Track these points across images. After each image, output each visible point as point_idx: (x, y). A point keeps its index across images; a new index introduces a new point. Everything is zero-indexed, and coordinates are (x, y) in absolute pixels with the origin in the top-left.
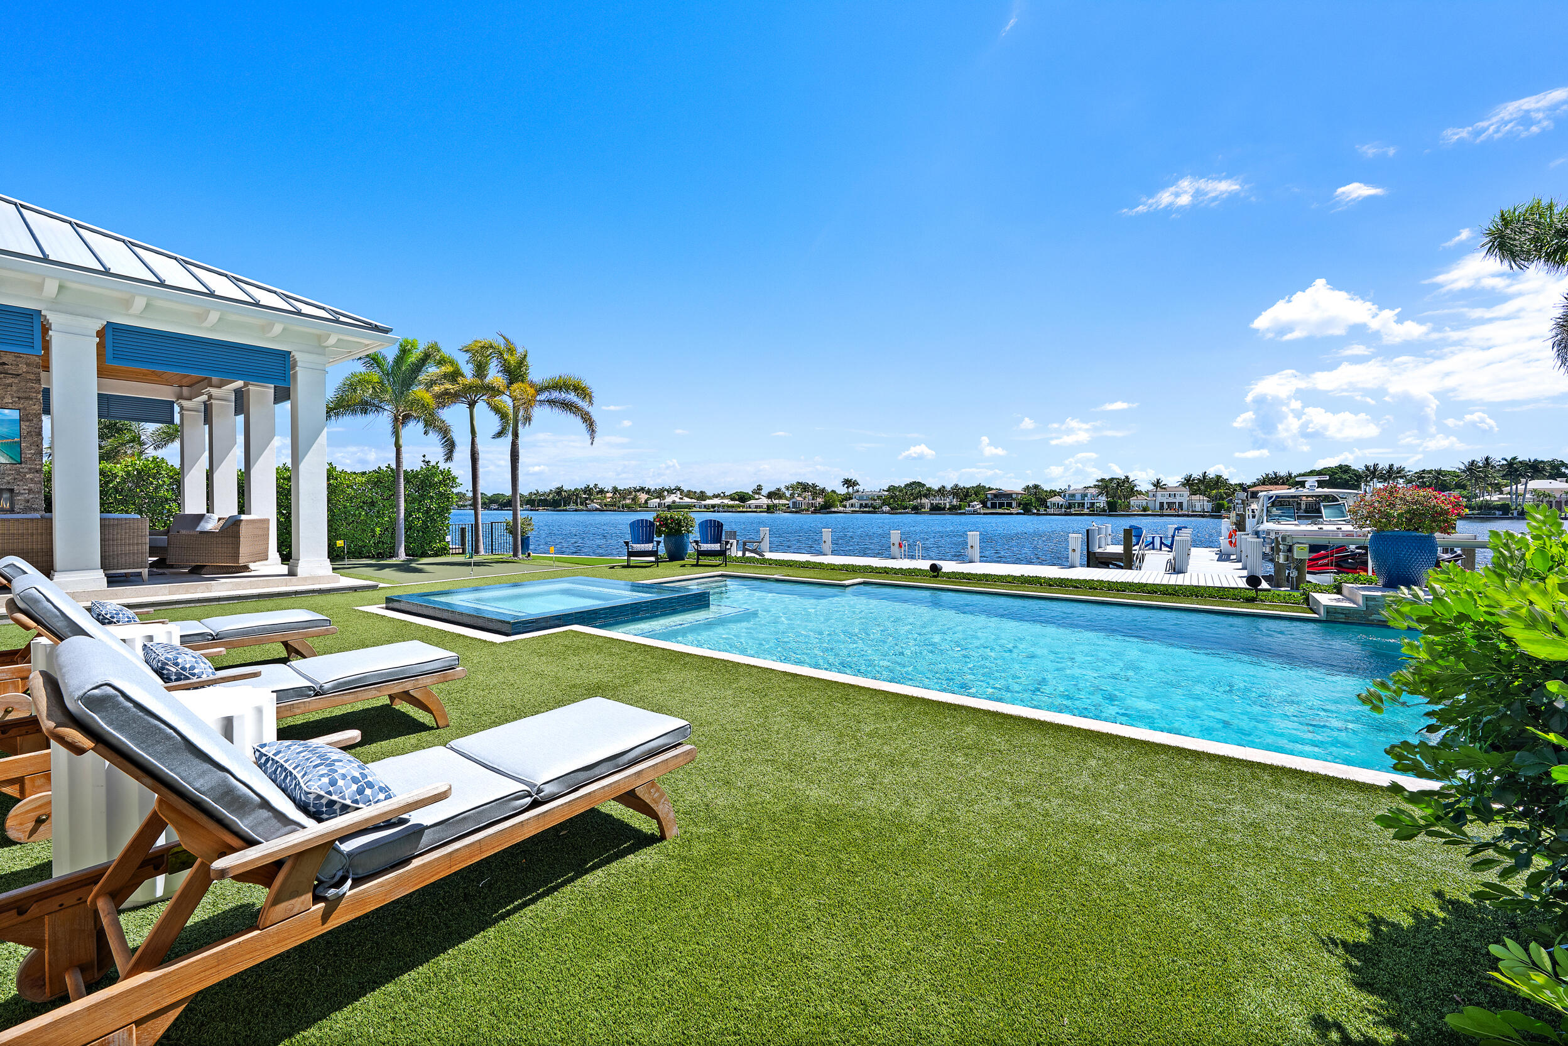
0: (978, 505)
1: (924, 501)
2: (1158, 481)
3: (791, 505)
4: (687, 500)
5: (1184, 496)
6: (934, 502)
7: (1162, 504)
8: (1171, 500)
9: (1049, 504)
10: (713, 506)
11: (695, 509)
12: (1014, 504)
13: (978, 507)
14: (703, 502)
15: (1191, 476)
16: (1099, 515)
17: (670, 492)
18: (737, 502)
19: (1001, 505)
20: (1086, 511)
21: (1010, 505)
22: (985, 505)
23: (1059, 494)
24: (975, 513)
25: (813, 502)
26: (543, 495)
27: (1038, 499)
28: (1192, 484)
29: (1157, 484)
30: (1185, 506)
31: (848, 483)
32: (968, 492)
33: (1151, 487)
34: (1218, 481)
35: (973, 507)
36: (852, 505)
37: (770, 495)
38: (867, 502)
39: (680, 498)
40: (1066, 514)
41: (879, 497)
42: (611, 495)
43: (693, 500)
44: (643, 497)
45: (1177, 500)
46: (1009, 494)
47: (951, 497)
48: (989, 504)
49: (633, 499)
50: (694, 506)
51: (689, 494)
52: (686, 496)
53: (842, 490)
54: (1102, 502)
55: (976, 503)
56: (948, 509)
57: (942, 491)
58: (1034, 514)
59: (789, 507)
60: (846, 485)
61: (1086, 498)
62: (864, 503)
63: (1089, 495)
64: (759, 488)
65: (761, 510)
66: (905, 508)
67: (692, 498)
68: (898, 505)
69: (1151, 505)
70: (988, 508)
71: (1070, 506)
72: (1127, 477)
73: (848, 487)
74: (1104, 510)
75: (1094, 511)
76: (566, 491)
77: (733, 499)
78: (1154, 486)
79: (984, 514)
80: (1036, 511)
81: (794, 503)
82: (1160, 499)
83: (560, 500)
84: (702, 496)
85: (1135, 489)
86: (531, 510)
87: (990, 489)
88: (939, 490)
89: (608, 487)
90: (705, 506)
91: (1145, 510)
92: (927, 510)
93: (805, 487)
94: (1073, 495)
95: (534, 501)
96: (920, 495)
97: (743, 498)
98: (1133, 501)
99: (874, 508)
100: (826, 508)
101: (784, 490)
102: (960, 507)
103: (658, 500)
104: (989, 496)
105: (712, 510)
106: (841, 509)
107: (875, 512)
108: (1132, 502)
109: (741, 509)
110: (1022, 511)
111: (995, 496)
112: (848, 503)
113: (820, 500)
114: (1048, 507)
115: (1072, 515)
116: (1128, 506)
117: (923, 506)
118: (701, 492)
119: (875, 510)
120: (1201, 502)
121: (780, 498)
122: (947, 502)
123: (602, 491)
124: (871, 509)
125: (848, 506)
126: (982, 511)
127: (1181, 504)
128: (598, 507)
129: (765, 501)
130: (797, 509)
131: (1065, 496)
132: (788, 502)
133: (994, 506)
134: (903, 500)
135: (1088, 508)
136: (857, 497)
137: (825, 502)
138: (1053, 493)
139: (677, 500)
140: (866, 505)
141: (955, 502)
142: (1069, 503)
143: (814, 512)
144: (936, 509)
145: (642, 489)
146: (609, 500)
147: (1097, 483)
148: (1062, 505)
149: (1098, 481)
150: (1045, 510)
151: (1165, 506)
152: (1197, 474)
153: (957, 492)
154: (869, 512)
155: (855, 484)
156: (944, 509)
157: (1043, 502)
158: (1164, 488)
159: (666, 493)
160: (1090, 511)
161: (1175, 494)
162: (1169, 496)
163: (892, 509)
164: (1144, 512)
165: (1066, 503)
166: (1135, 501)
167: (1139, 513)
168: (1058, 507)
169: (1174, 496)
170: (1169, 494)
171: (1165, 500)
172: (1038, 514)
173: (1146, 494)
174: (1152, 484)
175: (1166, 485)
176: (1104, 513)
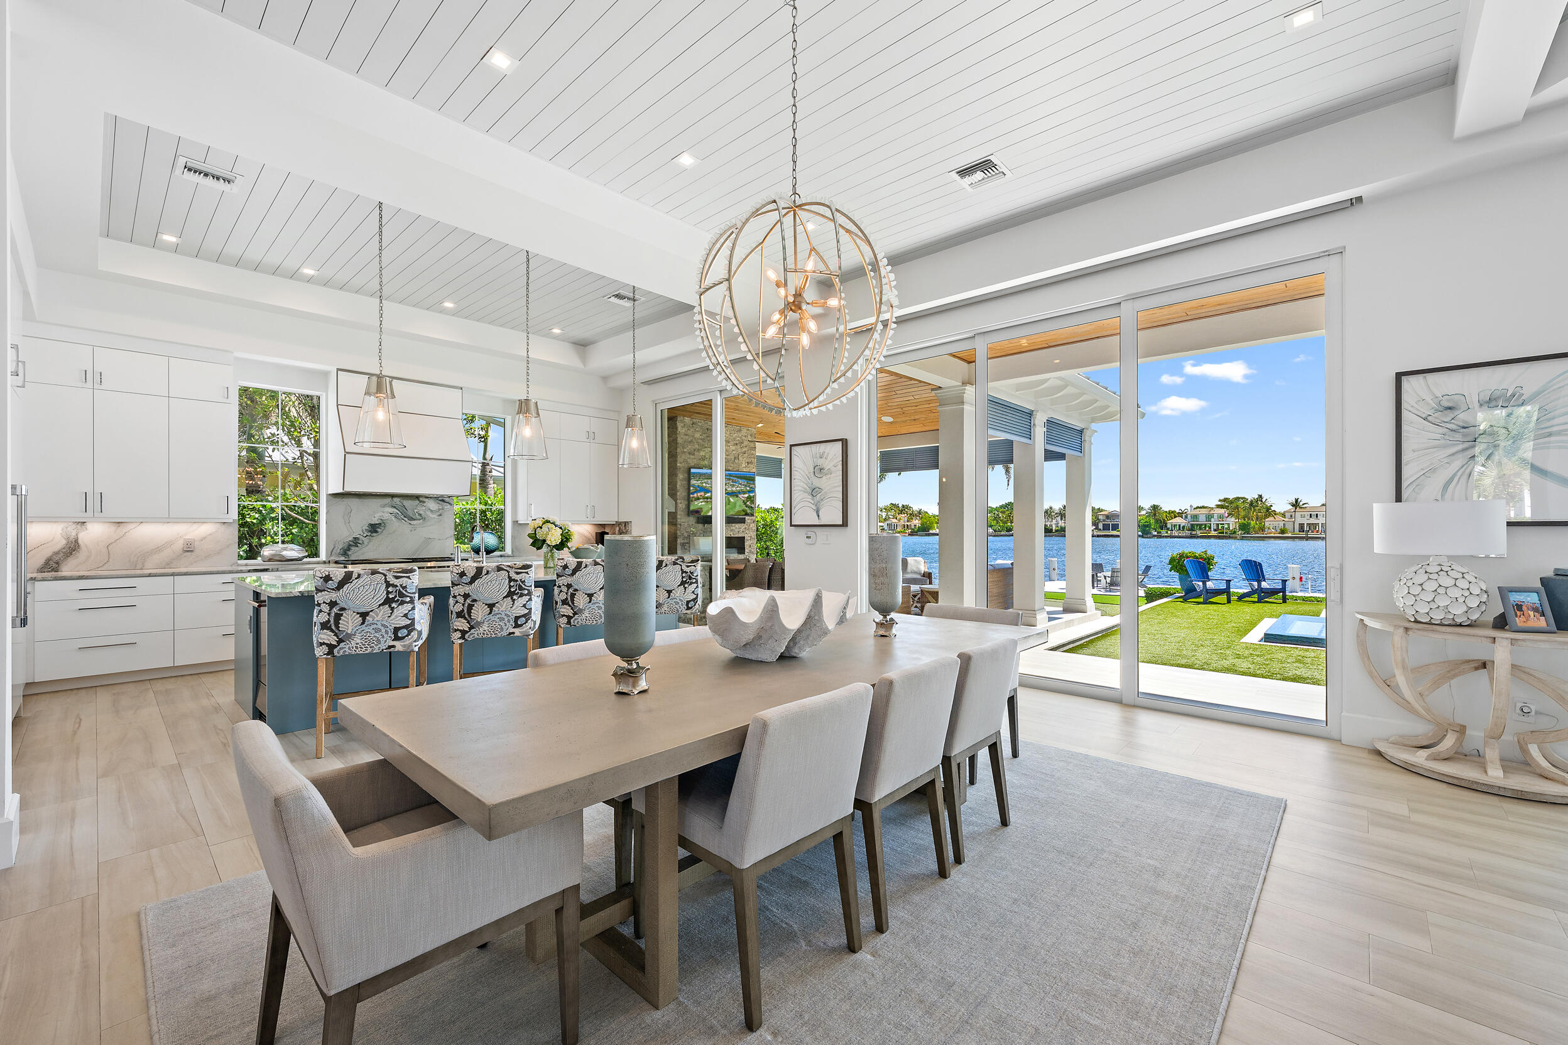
2: (1297, 500)
7: (1301, 526)
8: (1313, 521)
9: (1169, 526)
16: (1230, 537)
20: (1213, 533)
22: (1095, 526)
23: (1180, 514)
25: (909, 524)
27: (1157, 521)
29: (1296, 504)
33: (1292, 507)
40: (1192, 537)
48: (1101, 526)
54: (1232, 523)
58: (1155, 536)
61: (1213, 520)
63: (1214, 516)
69: (1289, 526)
70: (1100, 530)
71: (1192, 528)
72: (1260, 496)
74: (1234, 533)
75: (1223, 533)
78: (1293, 505)
80: (1156, 533)
82: (1299, 520)
85: (1271, 509)
87: (1102, 510)
91: (1283, 532)
93: (904, 509)
94: (1195, 517)
98: (1269, 522)
104: (1100, 517)
108: (1267, 524)
110: (1139, 533)
111: (1107, 517)
113: (916, 522)
114: (1168, 529)
115: (1198, 537)
116: (1262, 529)
122: (1054, 523)
131: (1186, 517)
133: (1106, 527)
135: (1215, 530)
137: (922, 524)
138: (1173, 514)
142: (1192, 525)
143: (912, 535)
144: (1047, 531)
147: (1219, 503)
148: (1184, 527)
149: (1222, 501)
150: (1167, 533)
151: (1306, 528)
153: (1064, 513)
156: (1051, 531)
157: (1163, 525)
158: (1304, 508)
160: (1220, 533)
161: (1317, 514)
162: (1311, 517)
163: (995, 531)
164: (1282, 535)
165: (1189, 525)
166: (1271, 523)
167: (1276, 535)
168: (1179, 529)
169: (1317, 516)
170: (1311, 515)
171: (1305, 521)
172: (1160, 537)
173: (1284, 515)
174: (1290, 504)
175: (1306, 505)
176: (1234, 536)
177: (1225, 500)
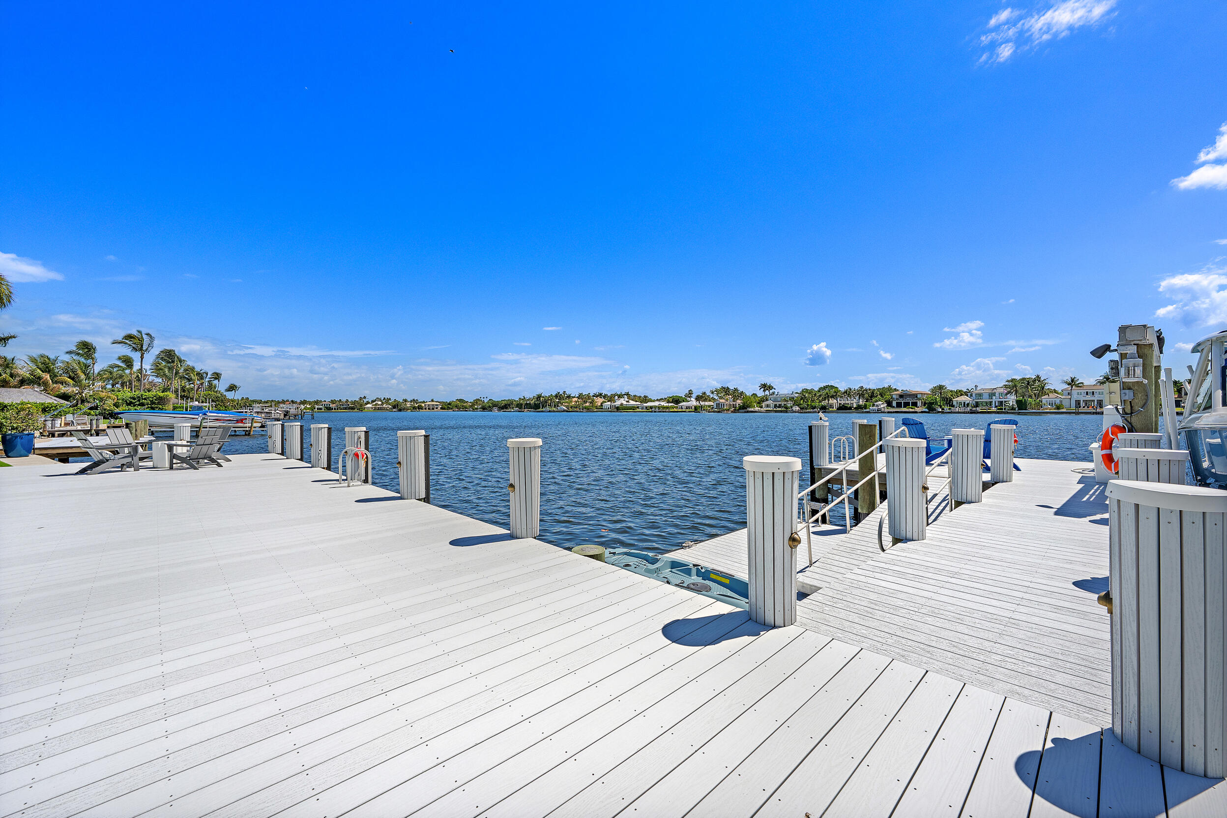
0: (882, 405)
1: (832, 401)
2: (1072, 380)
3: (715, 406)
4: (632, 403)
6: (842, 402)
7: (1078, 403)
8: (1089, 398)
9: (955, 403)
10: (651, 407)
11: (638, 410)
12: (919, 403)
13: (882, 406)
14: (645, 405)
16: (1008, 413)
17: (620, 396)
18: (672, 404)
19: (906, 405)
20: (994, 409)
21: (915, 404)
22: (889, 404)
23: (966, 393)
24: (879, 411)
25: (734, 403)
26: (528, 400)
27: (943, 399)
29: (1072, 382)
31: (765, 387)
32: (873, 393)
35: (877, 406)
36: (768, 406)
37: (698, 398)
38: (780, 403)
39: (627, 402)
40: (972, 412)
41: (792, 399)
42: (576, 399)
43: (637, 403)
44: (599, 401)
45: (1096, 398)
46: (914, 395)
47: (857, 397)
48: (894, 404)
49: (591, 403)
50: (638, 407)
51: (635, 398)
52: (632, 400)
53: (761, 393)
54: (1012, 400)
55: (880, 403)
56: (855, 408)
57: (848, 393)
58: (939, 412)
59: (713, 408)
60: (763, 389)
61: (994, 397)
62: (778, 404)
63: (997, 395)
64: (690, 393)
65: (691, 410)
66: (814, 408)
67: (636, 401)
68: (808, 405)
69: (1066, 403)
70: (894, 407)
71: (977, 405)
72: (1038, 377)
73: (764, 391)
74: (1013, 409)
75: (1002, 409)
76: (543, 397)
77: (669, 402)
78: (1069, 384)
79: (889, 412)
80: (940, 410)
81: (718, 405)
82: (1075, 397)
83: (540, 404)
84: (645, 399)
85: (1046, 387)
86: (519, 411)
87: (896, 390)
88: (846, 392)
89: (574, 393)
90: (646, 407)
92: (835, 409)
93: (726, 390)
94: (980, 395)
95: (522, 404)
96: (828, 397)
97: (676, 401)
98: (1045, 399)
99: (786, 408)
100: (744, 408)
101: (708, 393)
102: (865, 407)
103: (609, 403)
104: (894, 396)
105: (651, 410)
106: (757, 409)
107: (786, 412)
108: (1044, 401)
109: (675, 410)
110: (927, 410)
111: (901, 396)
112: (763, 404)
113: (739, 402)
114: (953, 406)
115: (978, 413)
116: (1039, 405)
117: (831, 406)
118: (645, 396)
119: (786, 410)
121: (705, 400)
122: (854, 402)
123: (569, 397)
124: (783, 409)
125: (764, 406)
126: (886, 410)
127: (1100, 402)
128: (565, 408)
129: (693, 402)
130: (720, 409)
131: (971, 395)
132: (713, 404)
133: (899, 405)
134: (813, 401)
135: (996, 407)
136: (772, 399)
137: (744, 404)
138: (960, 393)
139: (625, 403)
140: (780, 406)
141: (861, 402)
142: (977, 403)
143: (734, 412)
144: (843, 408)
145: (600, 395)
146: (573, 403)
147: (1007, 383)
148: (968, 404)
149: (1008, 381)
150: (950, 409)
151: (1083, 405)
153: (861, 393)
154: (781, 412)
155: (770, 388)
156: (850, 408)
157: (949, 402)
158: (1081, 386)
159: (616, 397)
160: (998, 409)
161: (1093, 392)
162: (1087, 394)
163: (802, 409)
164: (1058, 410)
165: (974, 403)
166: (1047, 400)
167: (1051, 411)
168: (964, 405)
169: (1092, 394)
170: (1087, 392)
171: (1082, 398)
172: (942, 412)
173: (1059, 392)
174: (1066, 383)
175: (1082, 383)
176: (1013, 411)
177: (1012, 380)
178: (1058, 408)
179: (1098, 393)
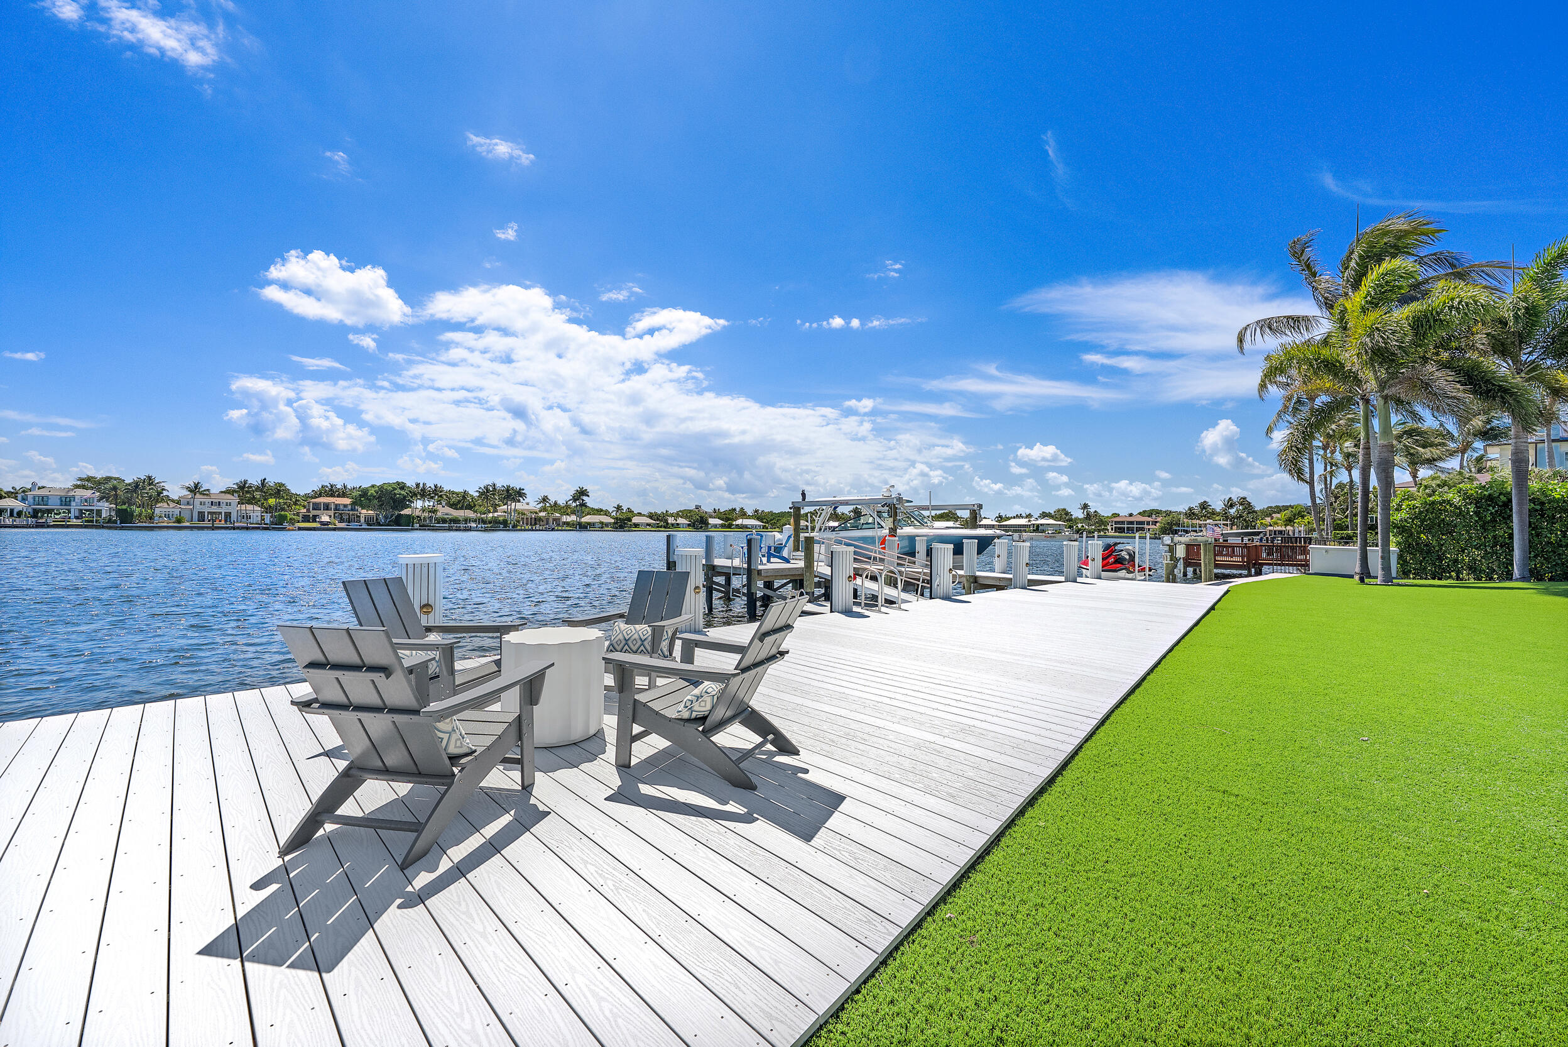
5: (235, 507)
7: (201, 514)
8: (214, 509)
15: (246, 482)
16: (103, 527)
20: (75, 522)
23: (13, 494)
28: (244, 492)
29: (195, 489)
30: (234, 517)
33: (186, 493)
34: (279, 491)
40: (35, 526)
45: (224, 509)
54: (106, 508)
61: (73, 504)
63: (74, 499)
69: (186, 515)
71: (35, 514)
72: (149, 477)
74: (111, 521)
75: (92, 521)
78: (191, 491)
82: (198, 508)
85: (165, 493)
94: (43, 498)
98: (160, 509)
108: (157, 511)
115: (44, 526)
116: (151, 517)
120: (255, 511)
127: (228, 515)
131: (25, 498)
135: (77, 518)
142: (34, 510)
147: (83, 483)
148: (19, 513)
149: (81, 479)
151: (206, 516)
152: (254, 481)
158: (206, 493)
160: (85, 522)
161: (220, 502)
162: (212, 505)
164: (178, 524)
165: (30, 510)
166: (165, 510)
167: (169, 524)
168: (12, 515)
169: (219, 505)
170: (212, 502)
171: (206, 509)
173: (178, 502)
174: (188, 489)
175: (208, 490)
176: (111, 525)
177: (89, 479)
178: (179, 521)
179: (225, 504)
